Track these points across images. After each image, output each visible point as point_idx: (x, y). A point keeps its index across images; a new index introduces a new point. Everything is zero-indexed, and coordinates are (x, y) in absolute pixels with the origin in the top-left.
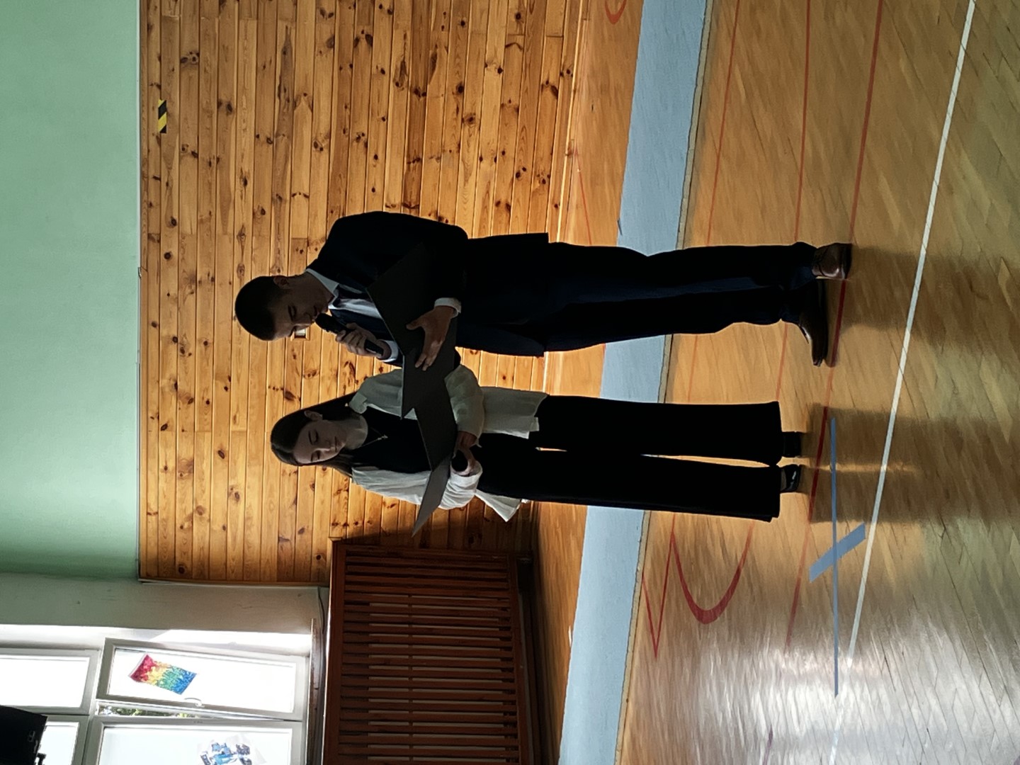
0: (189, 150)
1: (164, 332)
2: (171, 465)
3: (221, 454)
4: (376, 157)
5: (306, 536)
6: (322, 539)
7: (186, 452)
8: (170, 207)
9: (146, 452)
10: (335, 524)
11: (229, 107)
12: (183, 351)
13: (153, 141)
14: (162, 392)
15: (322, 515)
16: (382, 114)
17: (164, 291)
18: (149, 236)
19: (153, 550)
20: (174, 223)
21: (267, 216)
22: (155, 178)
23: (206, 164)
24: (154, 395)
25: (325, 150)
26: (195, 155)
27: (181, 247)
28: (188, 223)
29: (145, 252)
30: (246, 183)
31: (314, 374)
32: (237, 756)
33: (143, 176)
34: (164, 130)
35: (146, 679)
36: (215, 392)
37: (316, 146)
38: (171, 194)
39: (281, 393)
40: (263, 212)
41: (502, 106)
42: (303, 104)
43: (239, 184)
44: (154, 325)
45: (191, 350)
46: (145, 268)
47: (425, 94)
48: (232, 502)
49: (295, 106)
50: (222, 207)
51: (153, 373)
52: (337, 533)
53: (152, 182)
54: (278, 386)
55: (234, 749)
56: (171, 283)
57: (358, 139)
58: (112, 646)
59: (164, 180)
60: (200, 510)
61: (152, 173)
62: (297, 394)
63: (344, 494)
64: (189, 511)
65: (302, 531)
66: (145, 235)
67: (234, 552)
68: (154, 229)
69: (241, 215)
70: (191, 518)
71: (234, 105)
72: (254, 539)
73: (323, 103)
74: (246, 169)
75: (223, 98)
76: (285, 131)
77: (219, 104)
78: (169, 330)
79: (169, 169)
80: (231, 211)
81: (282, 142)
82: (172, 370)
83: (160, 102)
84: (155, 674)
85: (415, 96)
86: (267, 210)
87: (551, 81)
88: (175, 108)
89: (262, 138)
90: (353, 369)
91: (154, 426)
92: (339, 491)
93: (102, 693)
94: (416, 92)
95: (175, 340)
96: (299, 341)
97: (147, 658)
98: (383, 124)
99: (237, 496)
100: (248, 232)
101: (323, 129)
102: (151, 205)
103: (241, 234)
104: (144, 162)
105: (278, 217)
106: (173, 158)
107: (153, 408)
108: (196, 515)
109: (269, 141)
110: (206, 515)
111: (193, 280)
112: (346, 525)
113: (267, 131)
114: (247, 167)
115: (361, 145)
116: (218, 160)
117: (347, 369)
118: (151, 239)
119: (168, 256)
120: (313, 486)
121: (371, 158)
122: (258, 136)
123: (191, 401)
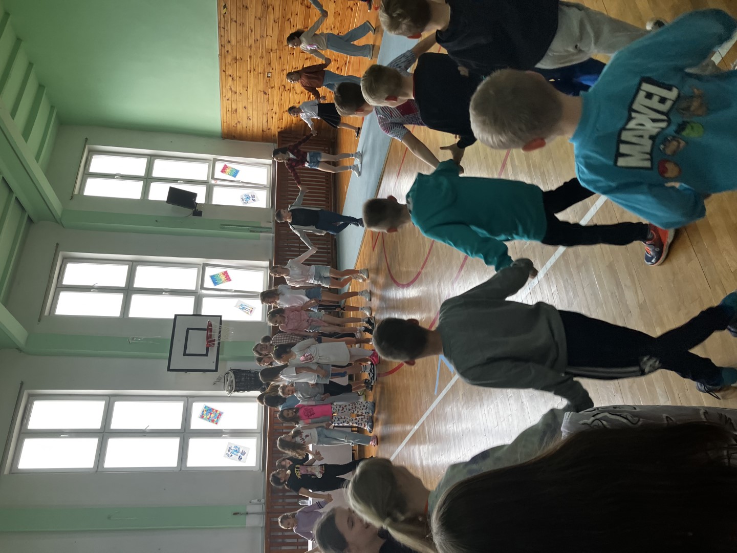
0: (234, 20)
1: (227, 73)
2: (230, 110)
3: (245, 108)
4: (294, 26)
5: (270, 130)
6: (275, 130)
7: (234, 107)
8: (228, 37)
9: (222, 106)
10: (279, 128)
11: (247, 7)
12: (233, 79)
13: (222, 16)
14: (226, 90)
15: (275, 125)
16: (296, 13)
17: (227, 62)
18: (222, 45)
19: (226, 131)
20: (229, 42)
21: (259, 41)
22: (223, 28)
23: (239, 25)
24: (224, 90)
25: (278, 23)
26: (236, 22)
27: (232, 49)
28: (234, 42)
29: (221, 51)
30: (252, 31)
31: (273, 87)
32: (251, 198)
33: (219, 27)
34: (225, 13)
35: (225, 172)
36: (243, 91)
37: (274, 21)
38: (228, 33)
39: (263, 93)
40: (257, 40)
41: (335, 13)
42: (271, 8)
43: (250, 31)
44: (224, 71)
45: (236, 79)
46: (220, 55)
47: (310, 8)
48: (248, 120)
49: (268, 8)
50: (244, 38)
51: (224, 84)
52: (279, 130)
53: (222, 30)
54: (262, 90)
55: (251, 196)
56: (229, 59)
57: (288, 20)
58: (215, 160)
59: (226, 28)
60: (239, 122)
61: (222, 26)
62: (268, 93)
63: (281, 120)
64: (236, 122)
65: (269, 129)
66: (220, 45)
67: (249, 133)
68: (223, 43)
69: (251, 41)
70: (237, 124)
71: (248, 7)
72: (255, 130)
73: (277, 8)
74: (252, 27)
75: (244, 4)
76: (265, 16)
77: (243, 6)
78: (228, 73)
79: (227, 25)
80: (247, 40)
81: (264, 20)
82: (229, 84)
83: (224, 4)
84: (228, 170)
85: (307, 8)
86: (259, 40)
87: (351, 6)
88: (228, 6)
89: (257, 18)
90: (285, 87)
91: (225, 99)
92: (280, 119)
93: (213, 178)
94: (307, 7)
95: (230, 76)
96: (268, 78)
97: (225, 165)
98: (296, 16)
99: (250, 119)
100: (253, 46)
101: (277, 17)
102: (222, 36)
103: (251, 47)
104: (219, 23)
105: (263, 42)
106: (228, 22)
107: (224, 95)
108: (238, 123)
109: (259, 19)
110: (241, 124)
111: (236, 59)
112: (282, 128)
113: (259, 15)
114: (253, 27)
115: (289, 22)
116: (243, 24)
117: (283, 87)
118: (222, 46)
119: (228, 51)
120: (272, 118)
121: (292, 26)
122: (256, 17)
123: (236, 93)
